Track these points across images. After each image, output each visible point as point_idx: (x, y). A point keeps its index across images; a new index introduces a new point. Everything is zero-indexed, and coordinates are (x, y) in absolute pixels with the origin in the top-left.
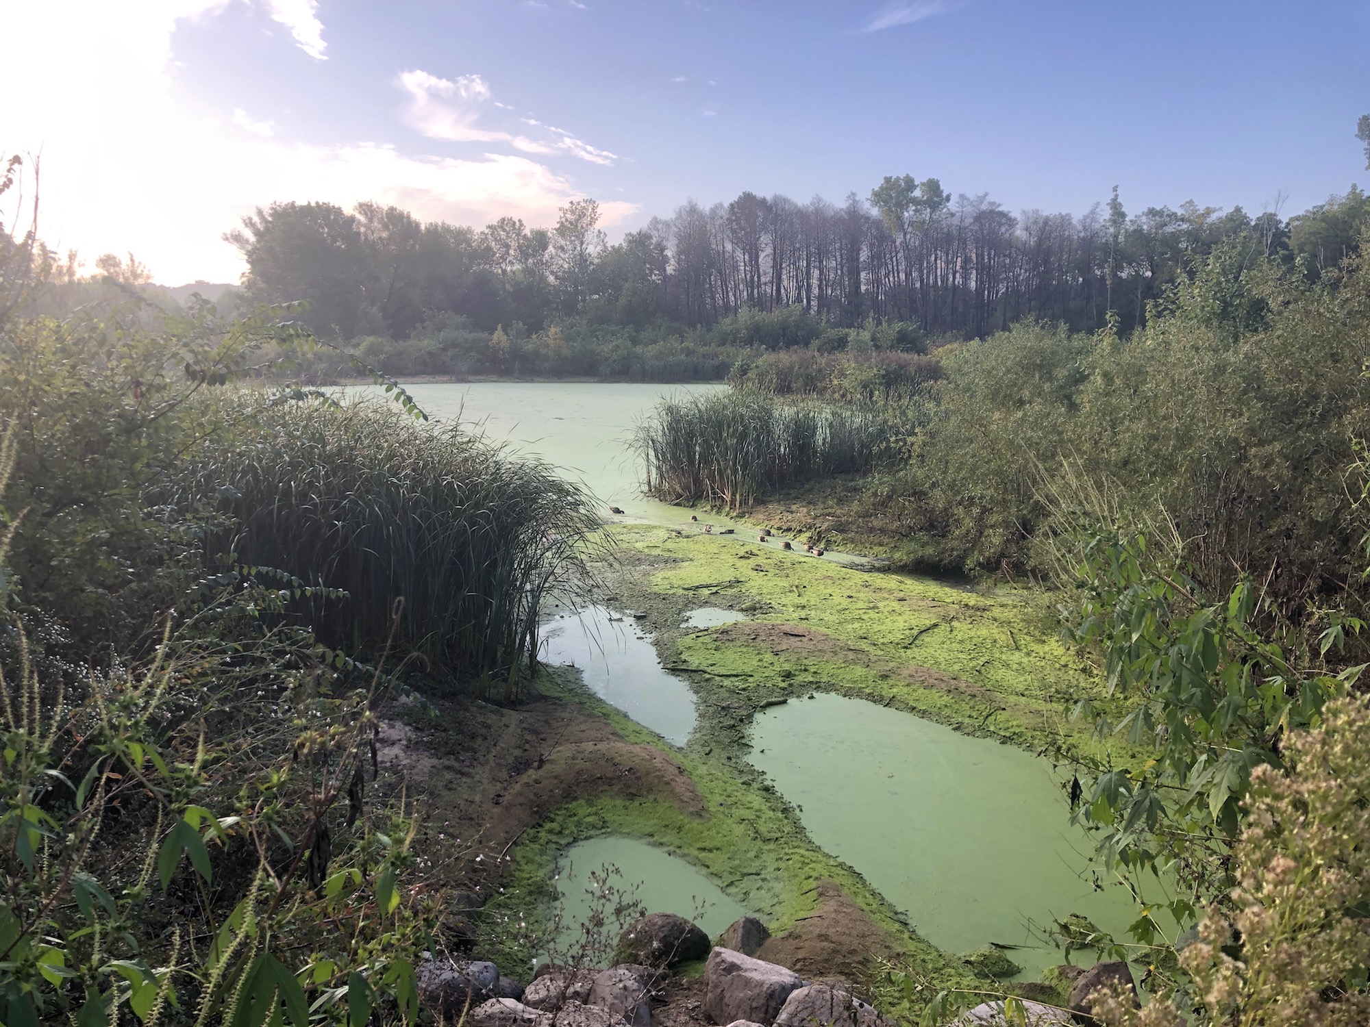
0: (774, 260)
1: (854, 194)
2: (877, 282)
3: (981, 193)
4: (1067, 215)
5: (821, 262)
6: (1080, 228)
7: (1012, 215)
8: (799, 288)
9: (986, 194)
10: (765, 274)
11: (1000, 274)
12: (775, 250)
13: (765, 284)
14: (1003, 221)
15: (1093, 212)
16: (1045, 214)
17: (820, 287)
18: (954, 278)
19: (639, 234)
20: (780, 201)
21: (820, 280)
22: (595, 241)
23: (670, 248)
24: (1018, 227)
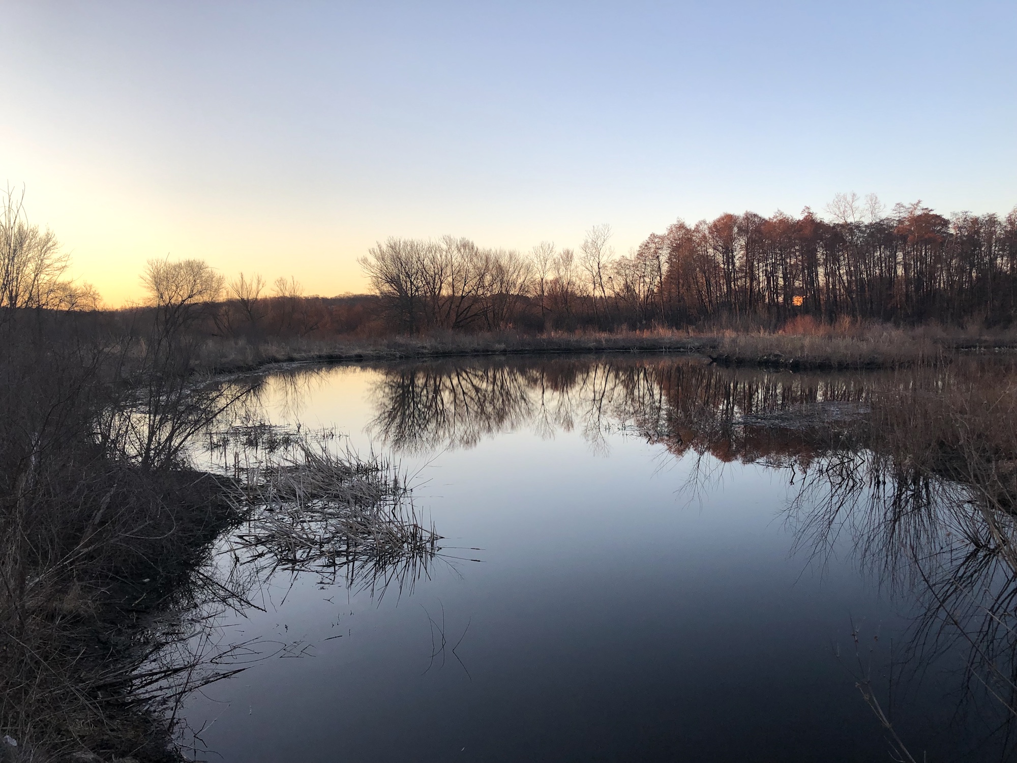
0: (747, 260)
1: (808, 208)
3: (915, 202)
4: (993, 215)
6: (1007, 224)
7: (946, 216)
9: (919, 202)
10: (741, 270)
12: (747, 254)
13: (741, 278)
14: (937, 221)
17: (785, 278)
19: (640, 247)
20: (750, 218)
22: (608, 253)
23: (664, 256)
24: (950, 226)
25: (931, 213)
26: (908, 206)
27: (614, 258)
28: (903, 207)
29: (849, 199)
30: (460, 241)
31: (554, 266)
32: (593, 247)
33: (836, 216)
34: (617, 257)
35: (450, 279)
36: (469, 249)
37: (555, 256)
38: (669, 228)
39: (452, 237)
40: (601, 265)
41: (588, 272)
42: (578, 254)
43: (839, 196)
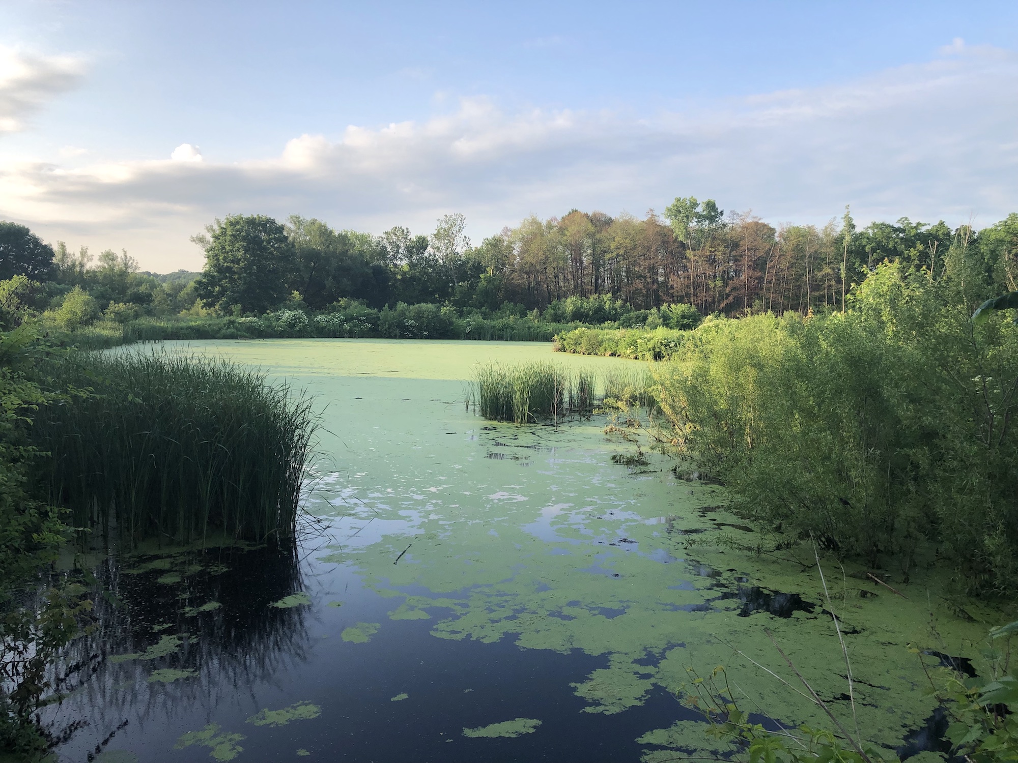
0: (593, 258)
1: (651, 210)
4: (812, 226)
6: (823, 235)
10: (587, 267)
12: (594, 251)
14: (765, 229)
15: (831, 224)
20: (598, 215)
22: (461, 243)
23: (516, 249)
24: (776, 235)
25: (760, 222)
26: (740, 214)
27: (468, 249)
28: (736, 214)
30: (311, 222)
31: (406, 253)
34: (471, 249)
37: (408, 243)
38: (522, 222)
39: (301, 218)
42: (432, 242)
43: (678, 200)
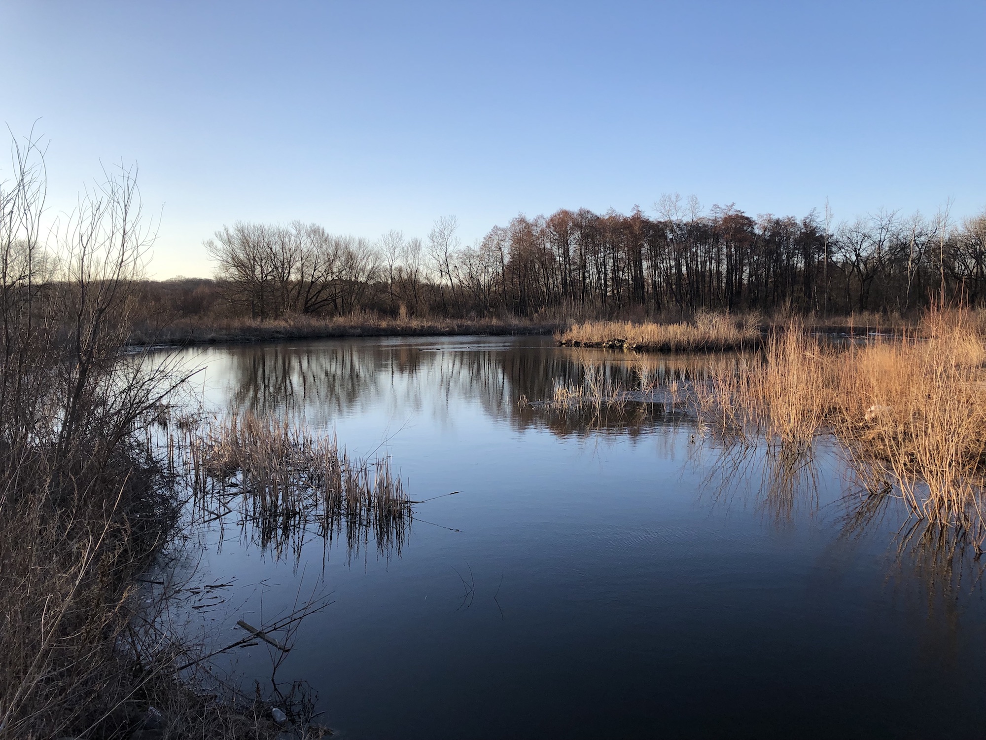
0: (581, 254)
1: (637, 206)
2: (655, 267)
3: (730, 204)
4: (792, 217)
5: (614, 252)
6: (802, 226)
8: (599, 272)
9: (733, 204)
10: (575, 263)
11: (743, 259)
12: (581, 247)
13: (574, 270)
14: (746, 222)
15: (811, 215)
16: (775, 217)
17: (614, 271)
18: (711, 264)
19: (485, 238)
20: (583, 214)
21: (614, 265)
22: (454, 243)
23: (507, 248)
24: (755, 227)
25: (743, 214)
26: (724, 207)
27: (459, 248)
28: (719, 208)
29: (673, 199)
30: (310, 227)
31: (402, 254)
32: (440, 238)
33: (662, 214)
34: (462, 247)
35: (299, 264)
36: (319, 235)
37: (403, 245)
38: (511, 221)
39: (302, 222)
40: (447, 255)
41: (434, 261)
42: (426, 243)
43: (664, 195)
